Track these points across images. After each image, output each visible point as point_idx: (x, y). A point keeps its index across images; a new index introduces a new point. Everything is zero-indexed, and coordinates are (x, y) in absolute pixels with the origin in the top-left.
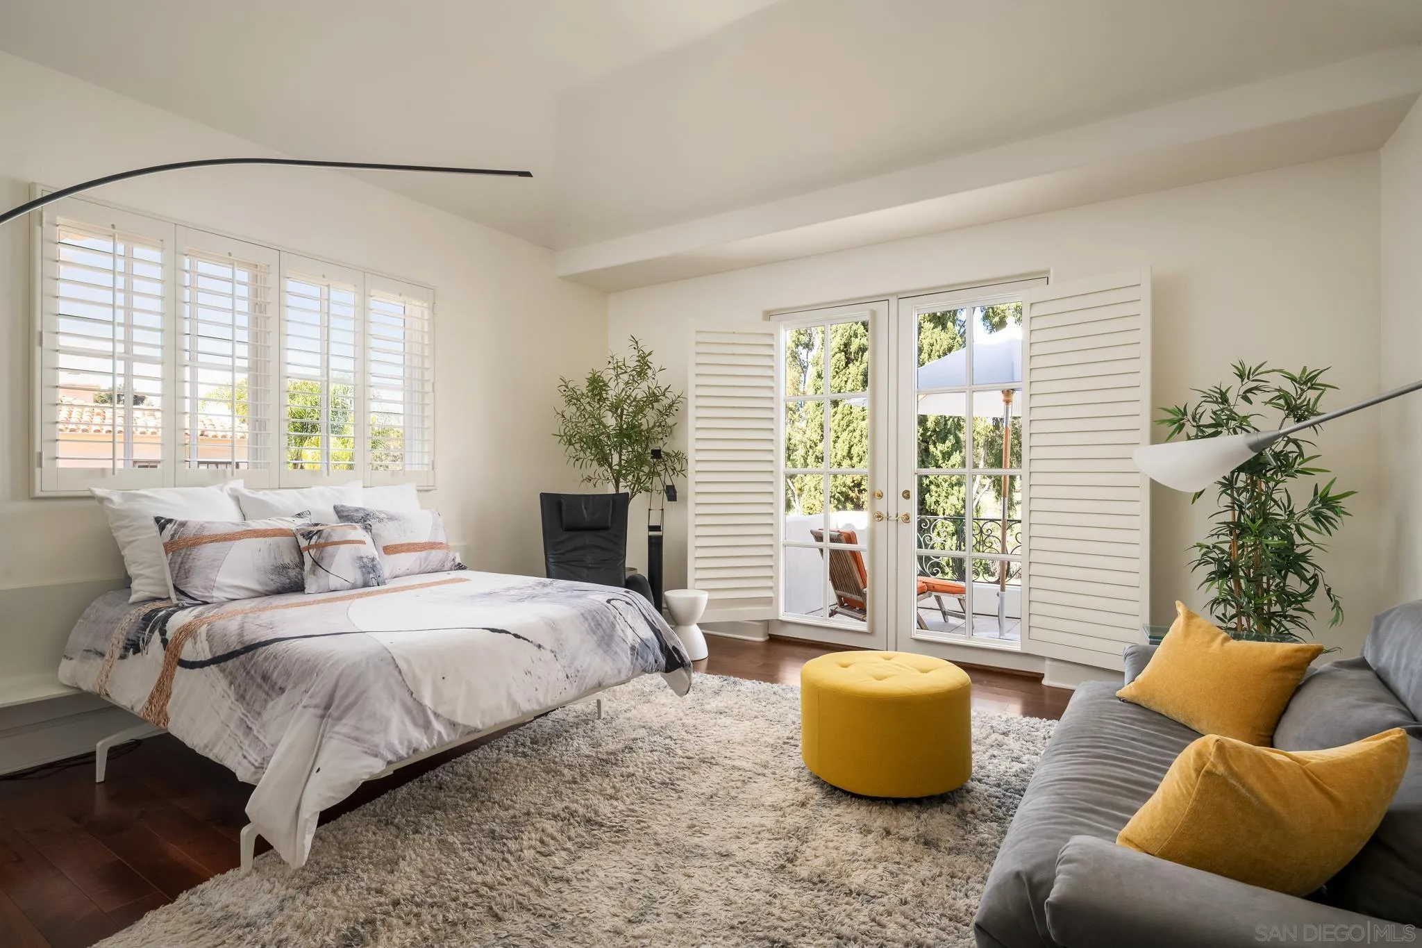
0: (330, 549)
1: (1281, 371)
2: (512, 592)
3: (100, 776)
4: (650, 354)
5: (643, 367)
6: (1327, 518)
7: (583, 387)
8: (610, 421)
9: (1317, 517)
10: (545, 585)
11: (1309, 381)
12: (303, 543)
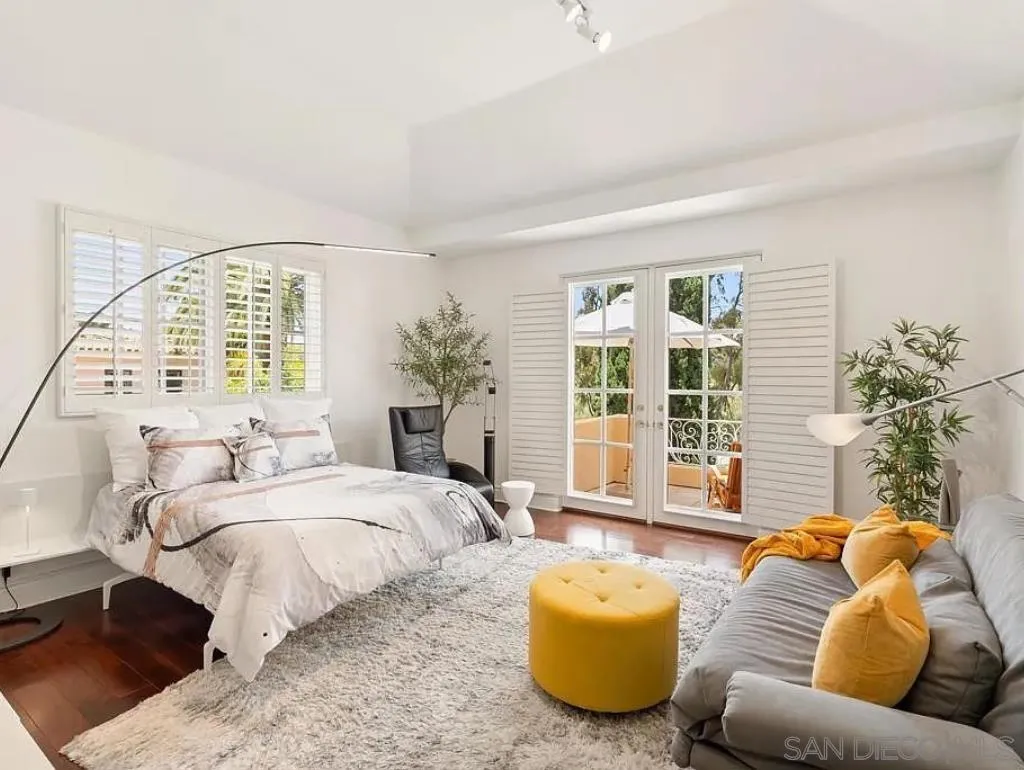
0: (252, 454)
1: (928, 327)
2: (376, 485)
3: (106, 606)
4: (460, 305)
5: (457, 315)
6: (953, 434)
7: (412, 330)
8: (435, 353)
9: (946, 432)
10: (400, 479)
11: (949, 335)
12: (234, 451)
